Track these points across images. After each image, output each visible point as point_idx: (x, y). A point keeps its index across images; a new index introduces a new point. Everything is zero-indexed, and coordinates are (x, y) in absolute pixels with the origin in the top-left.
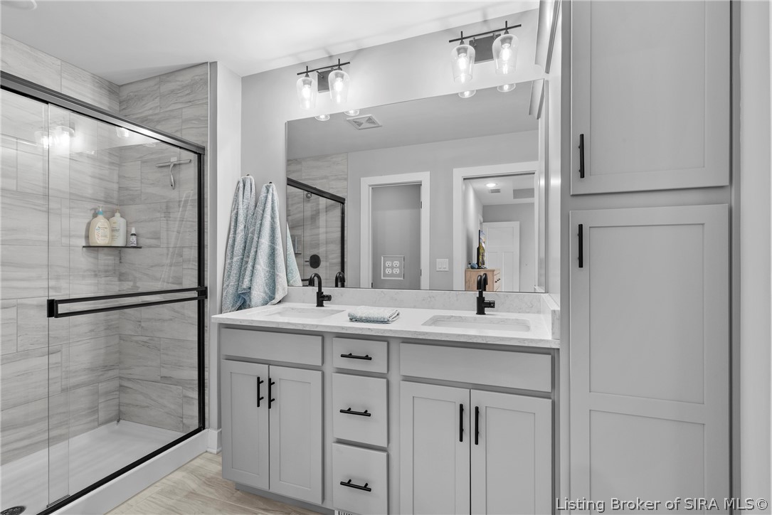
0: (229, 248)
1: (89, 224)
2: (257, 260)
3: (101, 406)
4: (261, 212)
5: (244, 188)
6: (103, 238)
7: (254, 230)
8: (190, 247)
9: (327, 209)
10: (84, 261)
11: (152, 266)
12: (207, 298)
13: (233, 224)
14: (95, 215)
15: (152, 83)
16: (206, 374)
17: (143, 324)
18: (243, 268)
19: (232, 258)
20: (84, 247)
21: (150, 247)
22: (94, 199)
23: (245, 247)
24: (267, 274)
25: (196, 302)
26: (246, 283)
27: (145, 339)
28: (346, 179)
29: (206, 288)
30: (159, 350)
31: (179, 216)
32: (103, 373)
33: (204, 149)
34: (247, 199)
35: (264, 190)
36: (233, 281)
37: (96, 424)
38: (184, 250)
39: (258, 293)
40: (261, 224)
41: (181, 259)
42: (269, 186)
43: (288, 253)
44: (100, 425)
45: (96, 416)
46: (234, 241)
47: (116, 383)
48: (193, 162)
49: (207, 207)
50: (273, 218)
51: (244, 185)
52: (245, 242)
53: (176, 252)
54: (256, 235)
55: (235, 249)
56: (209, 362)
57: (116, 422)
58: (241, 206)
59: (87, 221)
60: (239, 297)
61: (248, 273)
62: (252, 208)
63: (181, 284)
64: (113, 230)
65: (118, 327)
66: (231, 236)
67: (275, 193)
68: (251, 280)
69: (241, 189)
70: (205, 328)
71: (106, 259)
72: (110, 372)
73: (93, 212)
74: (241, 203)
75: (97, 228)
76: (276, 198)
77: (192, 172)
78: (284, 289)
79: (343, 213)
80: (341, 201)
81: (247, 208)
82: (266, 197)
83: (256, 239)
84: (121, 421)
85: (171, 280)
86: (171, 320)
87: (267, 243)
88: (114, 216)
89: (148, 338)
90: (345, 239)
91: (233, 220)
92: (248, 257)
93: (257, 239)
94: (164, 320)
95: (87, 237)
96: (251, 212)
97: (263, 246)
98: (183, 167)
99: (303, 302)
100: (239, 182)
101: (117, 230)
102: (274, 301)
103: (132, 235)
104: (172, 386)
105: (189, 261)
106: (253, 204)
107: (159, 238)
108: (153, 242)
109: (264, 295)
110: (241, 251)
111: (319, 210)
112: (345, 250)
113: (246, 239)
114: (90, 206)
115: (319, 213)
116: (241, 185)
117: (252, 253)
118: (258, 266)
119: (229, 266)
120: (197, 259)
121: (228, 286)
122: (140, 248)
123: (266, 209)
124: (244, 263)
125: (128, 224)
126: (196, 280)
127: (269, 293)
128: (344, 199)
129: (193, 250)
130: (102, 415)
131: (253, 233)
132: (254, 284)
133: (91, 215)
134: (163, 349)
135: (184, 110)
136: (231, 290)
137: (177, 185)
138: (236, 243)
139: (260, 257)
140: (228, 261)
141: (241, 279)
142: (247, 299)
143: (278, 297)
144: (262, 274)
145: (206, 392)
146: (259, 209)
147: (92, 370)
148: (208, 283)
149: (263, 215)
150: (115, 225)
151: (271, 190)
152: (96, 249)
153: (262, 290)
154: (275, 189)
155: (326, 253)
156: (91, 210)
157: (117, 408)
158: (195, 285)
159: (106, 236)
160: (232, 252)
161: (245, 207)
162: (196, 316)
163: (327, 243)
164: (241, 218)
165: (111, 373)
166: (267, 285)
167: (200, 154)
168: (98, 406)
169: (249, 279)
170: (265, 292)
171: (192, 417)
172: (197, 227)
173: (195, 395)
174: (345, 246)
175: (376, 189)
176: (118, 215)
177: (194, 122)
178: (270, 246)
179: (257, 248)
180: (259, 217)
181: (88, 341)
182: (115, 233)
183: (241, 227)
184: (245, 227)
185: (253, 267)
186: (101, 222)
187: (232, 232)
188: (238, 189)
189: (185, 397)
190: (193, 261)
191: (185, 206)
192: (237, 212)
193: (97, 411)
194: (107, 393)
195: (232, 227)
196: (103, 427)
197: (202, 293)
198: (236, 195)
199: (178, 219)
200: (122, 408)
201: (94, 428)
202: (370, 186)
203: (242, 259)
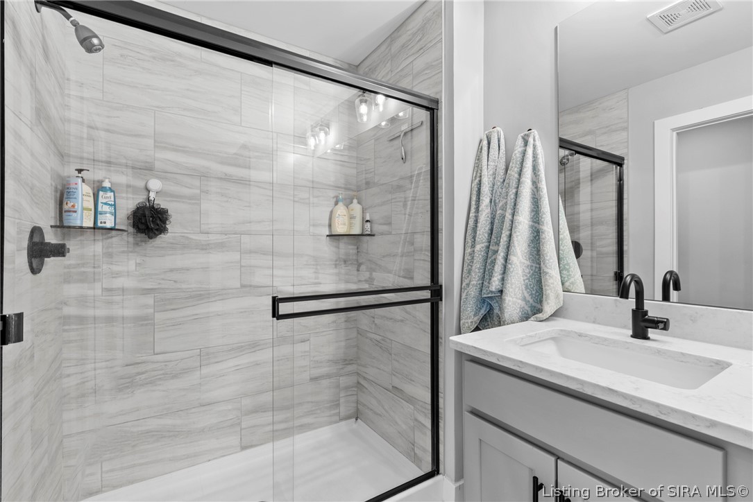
0: (469, 231)
1: (331, 212)
2: (512, 249)
3: (342, 400)
4: (516, 176)
5: (489, 148)
6: (342, 226)
7: (506, 203)
8: (422, 233)
9: (594, 176)
10: (327, 250)
11: (384, 257)
12: (441, 300)
13: (474, 198)
14: (336, 203)
15: (383, 48)
16: (441, 401)
17: (377, 321)
18: (489, 261)
19: (473, 246)
20: (327, 236)
21: (382, 234)
22: (336, 187)
23: (492, 230)
24: (527, 271)
25: (428, 304)
26: (495, 284)
27: (378, 338)
28: (626, 129)
29: (441, 286)
30: (391, 354)
31: (411, 195)
32: (343, 366)
33: (437, 102)
34: (494, 161)
35: (520, 142)
36: (475, 279)
37: (337, 418)
38: (416, 236)
39: (514, 301)
40: (516, 194)
41: (412, 248)
42: (528, 136)
43: (561, 236)
44: (341, 420)
45: (337, 411)
46: (476, 222)
47: (353, 379)
48: (424, 123)
49: (441, 178)
50: (535, 184)
51: (489, 143)
52: (492, 223)
53: (408, 240)
54: (509, 211)
55: (478, 232)
56: (444, 387)
57: (354, 419)
58: (485, 172)
59: (330, 209)
60: (484, 303)
61: (498, 268)
62: (501, 172)
63: (412, 278)
64: (352, 217)
65: (356, 320)
66: (472, 215)
67: (538, 143)
68: (503, 279)
69: (485, 148)
70: (440, 340)
71: (346, 248)
72: (349, 366)
73: (335, 199)
74: (485, 167)
75: (337, 215)
76: (540, 151)
77: (424, 136)
78: (557, 297)
79: (620, 179)
80: (618, 162)
81: (494, 174)
82: (524, 153)
83: (508, 217)
84: (359, 420)
85: (402, 273)
86: (402, 321)
87: (527, 222)
88: (352, 203)
89: (380, 337)
90: (625, 216)
91: (475, 192)
92: (498, 244)
93: (510, 217)
94: (396, 321)
95: (330, 226)
96: (499, 178)
97: (520, 227)
98: (414, 132)
99: (594, 322)
100: (481, 141)
101: (354, 218)
102: (540, 316)
103: (367, 221)
104: (403, 401)
105: (421, 250)
106: (502, 166)
107: (390, 224)
108: (385, 228)
109: (523, 303)
110: (486, 235)
111: (579, 179)
112: (625, 233)
113: (493, 219)
114: (332, 194)
115: (579, 183)
116: (485, 143)
117: (504, 239)
118: (513, 259)
119: (469, 258)
120: (429, 248)
121: (468, 285)
122: (374, 235)
123: (524, 170)
124: (490, 253)
125: (364, 211)
126: (429, 275)
127: (531, 301)
128: (623, 159)
129: (425, 236)
130: (343, 410)
131: (504, 209)
132: (508, 286)
133: (333, 203)
134: (395, 355)
135: (414, 63)
136: (473, 292)
137: (409, 157)
138: (479, 225)
139: (516, 243)
140: (469, 250)
141: (486, 277)
142: (495, 305)
143: (549, 308)
144: (520, 272)
145: (441, 425)
146: (513, 173)
147: (335, 362)
148: (443, 280)
149: (519, 180)
150: (352, 213)
151: (531, 140)
152: (337, 237)
153: (520, 296)
154: (537, 137)
155: (592, 239)
156: (334, 197)
157: (355, 405)
158: (427, 282)
159: (344, 224)
160: (474, 237)
161: (491, 172)
162: (428, 321)
163: (592, 225)
164: (486, 189)
165: (350, 368)
166: (527, 288)
167: (432, 109)
168: (339, 400)
169: (500, 277)
170: (524, 299)
171: (425, 450)
172: (429, 207)
173: (428, 423)
174: (625, 228)
175: (684, 134)
176: (355, 201)
177: (426, 72)
178: (532, 227)
179: (511, 230)
180: (514, 184)
181: (331, 332)
182: (353, 221)
183: (485, 201)
184: (491, 202)
185: (506, 259)
186: (341, 210)
187: (473, 210)
188: (480, 150)
189: (416, 420)
190: (426, 250)
191: (417, 181)
192: (480, 181)
193: (338, 405)
194: (347, 388)
195: (473, 203)
196: (343, 423)
197: (436, 292)
198: (478, 158)
199: (410, 199)
200: (360, 407)
201: (336, 422)
202: (673, 130)
203: (488, 247)
